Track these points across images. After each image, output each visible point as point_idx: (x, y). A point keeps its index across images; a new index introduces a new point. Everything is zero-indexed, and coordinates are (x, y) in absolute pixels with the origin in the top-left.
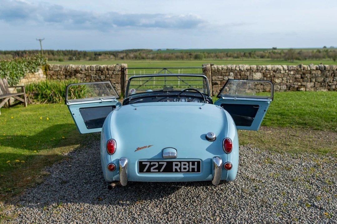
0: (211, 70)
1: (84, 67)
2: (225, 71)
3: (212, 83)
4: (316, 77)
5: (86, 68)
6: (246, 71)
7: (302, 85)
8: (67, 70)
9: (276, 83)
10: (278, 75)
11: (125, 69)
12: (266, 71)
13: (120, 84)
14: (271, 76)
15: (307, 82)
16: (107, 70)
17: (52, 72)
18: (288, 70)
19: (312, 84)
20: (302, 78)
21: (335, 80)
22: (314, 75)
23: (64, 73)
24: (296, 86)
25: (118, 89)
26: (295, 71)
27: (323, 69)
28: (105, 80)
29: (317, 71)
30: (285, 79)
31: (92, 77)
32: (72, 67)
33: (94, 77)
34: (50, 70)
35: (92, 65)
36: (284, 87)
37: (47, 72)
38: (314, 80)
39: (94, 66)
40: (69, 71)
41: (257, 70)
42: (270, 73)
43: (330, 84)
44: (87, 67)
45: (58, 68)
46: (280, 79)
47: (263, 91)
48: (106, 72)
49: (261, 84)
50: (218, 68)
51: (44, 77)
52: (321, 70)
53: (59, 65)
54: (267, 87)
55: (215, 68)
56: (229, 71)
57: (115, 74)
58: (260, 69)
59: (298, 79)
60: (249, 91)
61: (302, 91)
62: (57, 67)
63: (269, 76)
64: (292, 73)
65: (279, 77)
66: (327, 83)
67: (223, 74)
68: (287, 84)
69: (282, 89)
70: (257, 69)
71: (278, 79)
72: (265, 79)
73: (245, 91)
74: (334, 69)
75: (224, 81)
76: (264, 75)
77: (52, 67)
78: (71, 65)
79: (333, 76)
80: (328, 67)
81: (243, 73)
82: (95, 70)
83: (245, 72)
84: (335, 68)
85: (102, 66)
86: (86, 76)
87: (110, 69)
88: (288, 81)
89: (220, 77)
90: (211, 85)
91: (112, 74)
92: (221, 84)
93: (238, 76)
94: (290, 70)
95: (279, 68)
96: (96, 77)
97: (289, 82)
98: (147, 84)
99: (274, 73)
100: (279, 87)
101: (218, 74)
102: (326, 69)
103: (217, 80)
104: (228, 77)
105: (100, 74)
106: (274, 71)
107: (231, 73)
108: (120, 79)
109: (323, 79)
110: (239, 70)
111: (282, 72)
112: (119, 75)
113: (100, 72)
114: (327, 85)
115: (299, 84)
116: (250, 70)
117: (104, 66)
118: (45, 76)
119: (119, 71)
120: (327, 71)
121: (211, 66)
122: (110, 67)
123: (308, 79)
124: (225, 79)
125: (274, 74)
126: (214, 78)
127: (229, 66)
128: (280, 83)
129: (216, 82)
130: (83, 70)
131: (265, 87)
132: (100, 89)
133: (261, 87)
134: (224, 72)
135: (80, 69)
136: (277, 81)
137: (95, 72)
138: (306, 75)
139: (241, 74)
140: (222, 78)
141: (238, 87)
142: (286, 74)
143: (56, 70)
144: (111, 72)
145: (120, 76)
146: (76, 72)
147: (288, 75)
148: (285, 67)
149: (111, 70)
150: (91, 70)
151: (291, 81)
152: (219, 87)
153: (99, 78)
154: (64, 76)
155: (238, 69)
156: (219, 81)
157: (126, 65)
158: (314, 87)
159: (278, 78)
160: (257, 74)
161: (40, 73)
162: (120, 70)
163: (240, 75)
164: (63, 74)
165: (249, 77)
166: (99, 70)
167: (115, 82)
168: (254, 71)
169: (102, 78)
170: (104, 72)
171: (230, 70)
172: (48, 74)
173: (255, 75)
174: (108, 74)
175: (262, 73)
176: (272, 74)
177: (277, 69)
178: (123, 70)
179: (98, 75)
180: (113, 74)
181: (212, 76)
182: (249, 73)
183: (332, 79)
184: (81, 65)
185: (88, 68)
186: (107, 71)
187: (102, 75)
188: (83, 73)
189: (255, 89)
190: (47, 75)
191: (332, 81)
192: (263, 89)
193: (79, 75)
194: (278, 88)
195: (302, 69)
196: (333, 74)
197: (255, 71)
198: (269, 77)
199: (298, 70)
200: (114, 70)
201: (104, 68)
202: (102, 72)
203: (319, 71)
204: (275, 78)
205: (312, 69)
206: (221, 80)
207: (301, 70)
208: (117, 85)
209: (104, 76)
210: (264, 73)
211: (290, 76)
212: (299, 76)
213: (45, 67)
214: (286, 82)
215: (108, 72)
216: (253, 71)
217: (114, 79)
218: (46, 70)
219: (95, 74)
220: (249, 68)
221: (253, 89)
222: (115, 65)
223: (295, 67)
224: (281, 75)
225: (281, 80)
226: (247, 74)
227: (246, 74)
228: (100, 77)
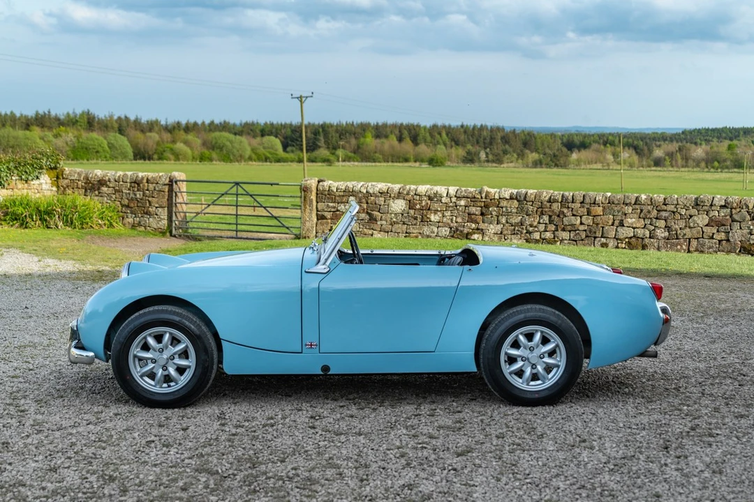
0: (317, 190)
1: (114, 175)
2: (342, 194)
3: (317, 215)
4: (508, 214)
5: (117, 178)
6: (380, 195)
7: (478, 229)
8: (88, 179)
9: (430, 221)
10: (436, 206)
11: (176, 182)
12: (415, 197)
13: (166, 209)
14: (423, 207)
15: (491, 223)
16: (147, 182)
17: (66, 181)
18: (455, 196)
19: (499, 227)
20: (482, 214)
21: (541, 221)
22: (504, 209)
23: (83, 184)
24: (466, 231)
25: (162, 217)
26: (469, 200)
27: (522, 198)
28: (141, 199)
29: (510, 201)
30: (448, 214)
31: (124, 194)
32: (96, 175)
33: (126, 194)
34: (63, 178)
35: (127, 173)
36: (445, 231)
37: (59, 181)
38: (504, 220)
39: (129, 173)
40: (90, 183)
41: (399, 195)
42: (421, 201)
43: (531, 229)
44: (118, 175)
45: (76, 175)
46: (439, 213)
47: (406, 237)
48: (144, 185)
49: (404, 224)
50: (329, 187)
51: (51, 190)
52: (518, 201)
53: (78, 170)
54: (413, 228)
55: (324, 186)
56: (347, 194)
57: (157, 189)
58: (405, 192)
59: (473, 217)
60: (379, 235)
61: (474, 240)
62: (75, 173)
63: (418, 207)
64: (463, 203)
65: (438, 210)
66: (524, 227)
67: (337, 198)
68: (452, 225)
69: (440, 234)
70: (399, 192)
71: (435, 214)
72: (412, 212)
73: (372, 235)
74: (542, 198)
75: (338, 213)
76: (411, 205)
77: (68, 172)
78: (96, 171)
79: (539, 213)
80: (531, 194)
81: (372, 198)
82: (128, 181)
83: (376, 196)
84: (545, 197)
85: (140, 175)
86: (116, 191)
87: (152, 180)
88: (454, 218)
89: (331, 204)
90: (316, 219)
91: (153, 189)
92: (331, 219)
93: (362, 205)
94: (459, 197)
95: (439, 192)
96: (129, 194)
97: (456, 222)
98: (208, 210)
99: (429, 202)
100: (435, 230)
101: (328, 198)
102: (528, 199)
103: (326, 210)
104: (345, 206)
105: (136, 190)
106: (430, 198)
107: (352, 198)
108: (166, 200)
109: (520, 218)
110: (367, 192)
111: (444, 200)
112: (163, 192)
113: (136, 186)
114: (525, 231)
115: (473, 225)
116: (385, 194)
117: (144, 174)
118: (55, 189)
119: (165, 185)
120: (528, 203)
121: (319, 182)
122: (152, 177)
123: (492, 217)
124: (339, 208)
125: (427, 204)
126: (321, 206)
127: (350, 184)
128: (439, 222)
129: (323, 213)
130: (112, 180)
131: (409, 229)
132: (136, 217)
133: (402, 229)
134: (339, 196)
135: (107, 178)
136: (434, 218)
137: (129, 184)
138: (490, 209)
139: (369, 202)
140: (334, 207)
141: (361, 227)
142: (451, 204)
143: (73, 178)
144: (151, 187)
145: (167, 193)
146: (102, 182)
147: (456, 206)
148: (452, 190)
149: (152, 183)
150: (123, 182)
151: (459, 220)
152: (328, 223)
153: (133, 196)
154: (84, 190)
155: (365, 191)
156: (330, 211)
157: (178, 175)
158: (501, 233)
159: (436, 211)
160: (396, 201)
161: (45, 182)
162: (167, 182)
163: (367, 203)
164: (82, 186)
165: (381, 207)
166: (135, 182)
167: (157, 205)
168: (392, 195)
169: (138, 196)
170: (141, 185)
171: (349, 192)
172: (60, 184)
173: (393, 205)
174: (147, 190)
175: (407, 200)
176: (424, 204)
177: (436, 194)
178: (172, 182)
179: (133, 191)
180: (155, 190)
181: (317, 202)
182: (383, 199)
183: (537, 221)
184: (110, 172)
185: (119, 177)
186: (146, 184)
187: (138, 190)
188: (111, 185)
189: (391, 231)
190: (58, 187)
191: (535, 224)
192: (406, 233)
193: (104, 189)
194: (434, 233)
195: (484, 195)
196: (540, 210)
197: (395, 197)
198: (418, 209)
199: (475, 198)
200: (157, 183)
201: (143, 178)
202: (138, 185)
203: (516, 201)
204: (429, 212)
205: (501, 197)
206: (333, 210)
207: (482, 198)
208: (160, 210)
209: (141, 193)
210: (410, 201)
211: (458, 210)
212: (476, 210)
213: (57, 173)
214: (449, 222)
215: (148, 186)
216: (390, 197)
217: (157, 199)
218: (58, 178)
219: (129, 189)
220: (385, 189)
221: (388, 232)
222: (161, 174)
223: (470, 192)
224: (440, 207)
225: (441, 215)
226: (379, 200)
227: (377, 202)
228: (135, 195)
